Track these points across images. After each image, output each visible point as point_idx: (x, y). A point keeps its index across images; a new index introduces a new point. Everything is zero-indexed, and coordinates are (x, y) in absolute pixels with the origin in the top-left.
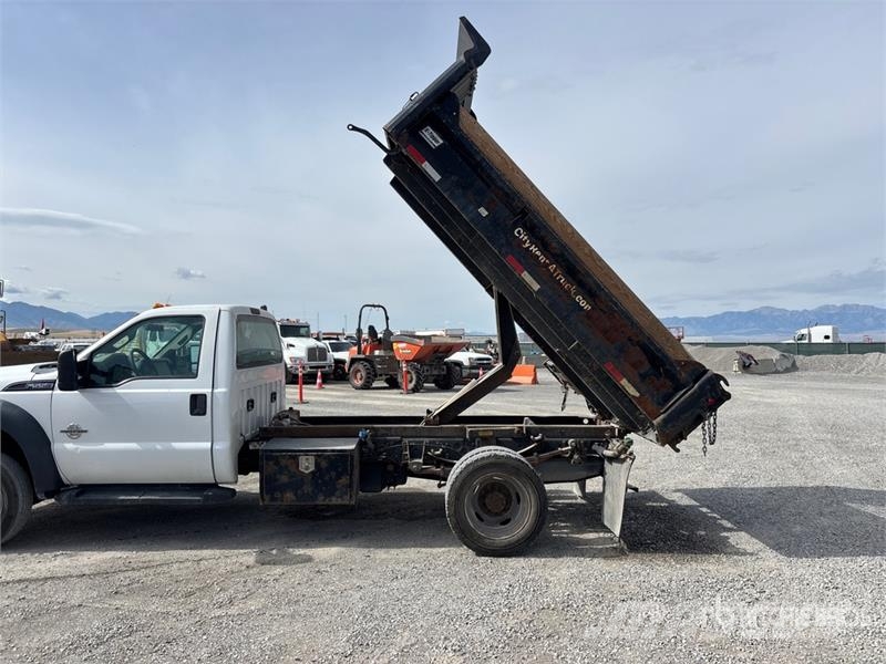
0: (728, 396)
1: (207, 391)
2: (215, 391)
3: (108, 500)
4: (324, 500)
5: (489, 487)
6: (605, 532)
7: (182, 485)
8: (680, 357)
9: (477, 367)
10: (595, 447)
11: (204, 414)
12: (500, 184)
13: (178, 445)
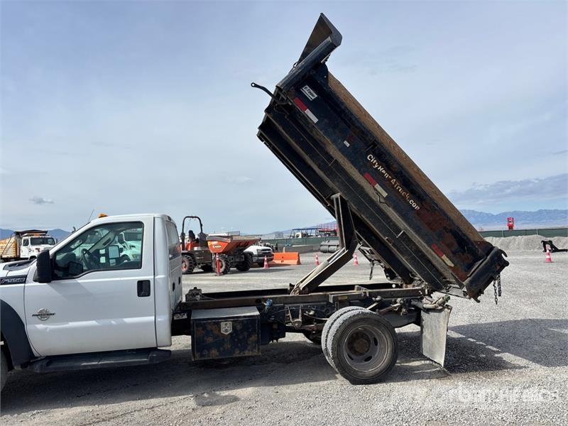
0: (507, 264)
1: (150, 277)
2: (156, 277)
3: (72, 367)
4: (240, 353)
5: (355, 335)
6: (425, 360)
7: (130, 350)
8: (477, 239)
9: (263, 255)
10: (413, 303)
11: (149, 295)
12: (357, 124)
13: (128, 320)
